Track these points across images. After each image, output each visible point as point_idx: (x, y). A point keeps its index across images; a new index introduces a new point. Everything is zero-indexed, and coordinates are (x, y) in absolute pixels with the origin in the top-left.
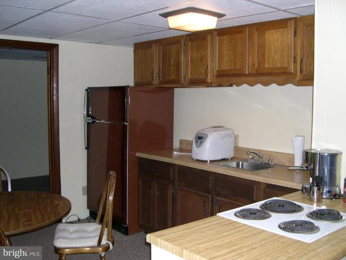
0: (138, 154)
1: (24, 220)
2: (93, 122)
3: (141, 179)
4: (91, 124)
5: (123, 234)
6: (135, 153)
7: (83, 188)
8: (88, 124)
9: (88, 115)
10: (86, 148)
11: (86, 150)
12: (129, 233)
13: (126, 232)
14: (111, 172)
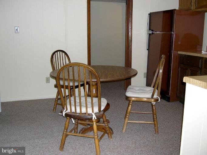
0: (179, 53)
1: (110, 75)
2: (152, 33)
3: (180, 67)
4: (152, 35)
5: (167, 101)
6: (177, 52)
7: (145, 74)
8: (150, 35)
9: (150, 29)
10: (147, 50)
11: (148, 51)
12: (170, 101)
13: (168, 100)
14: (163, 56)
